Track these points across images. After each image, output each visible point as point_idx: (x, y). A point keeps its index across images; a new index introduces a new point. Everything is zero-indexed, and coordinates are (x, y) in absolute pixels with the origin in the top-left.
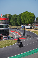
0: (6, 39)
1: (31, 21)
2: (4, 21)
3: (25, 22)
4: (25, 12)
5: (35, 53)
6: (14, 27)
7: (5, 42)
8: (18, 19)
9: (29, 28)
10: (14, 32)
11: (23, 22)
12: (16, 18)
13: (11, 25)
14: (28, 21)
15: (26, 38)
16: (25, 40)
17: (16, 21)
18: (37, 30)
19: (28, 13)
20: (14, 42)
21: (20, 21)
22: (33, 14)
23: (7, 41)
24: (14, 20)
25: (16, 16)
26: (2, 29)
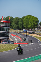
0: (6, 43)
1: (34, 25)
2: (5, 24)
3: (27, 26)
4: (28, 15)
5: (36, 60)
6: (15, 31)
7: (5, 46)
8: (20, 23)
9: (31, 33)
10: (15, 36)
11: (25, 26)
12: (18, 22)
13: (12, 28)
14: (30, 25)
15: (27, 43)
16: (26, 45)
17: (18, 24)
18: (40, 35)
19: (31, 17)
20: (14, 47)
21: (22, 25)
22: (37, 18)
23: (7, 45)
24: (15, 23)
25: (18, 19)
26: (2, 32)
